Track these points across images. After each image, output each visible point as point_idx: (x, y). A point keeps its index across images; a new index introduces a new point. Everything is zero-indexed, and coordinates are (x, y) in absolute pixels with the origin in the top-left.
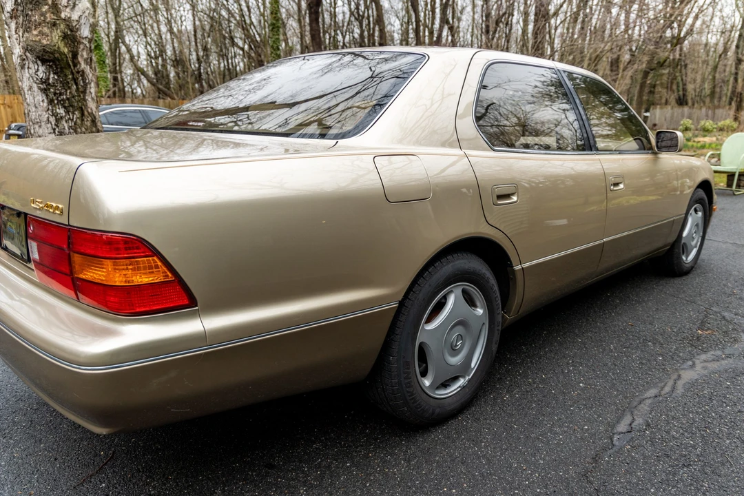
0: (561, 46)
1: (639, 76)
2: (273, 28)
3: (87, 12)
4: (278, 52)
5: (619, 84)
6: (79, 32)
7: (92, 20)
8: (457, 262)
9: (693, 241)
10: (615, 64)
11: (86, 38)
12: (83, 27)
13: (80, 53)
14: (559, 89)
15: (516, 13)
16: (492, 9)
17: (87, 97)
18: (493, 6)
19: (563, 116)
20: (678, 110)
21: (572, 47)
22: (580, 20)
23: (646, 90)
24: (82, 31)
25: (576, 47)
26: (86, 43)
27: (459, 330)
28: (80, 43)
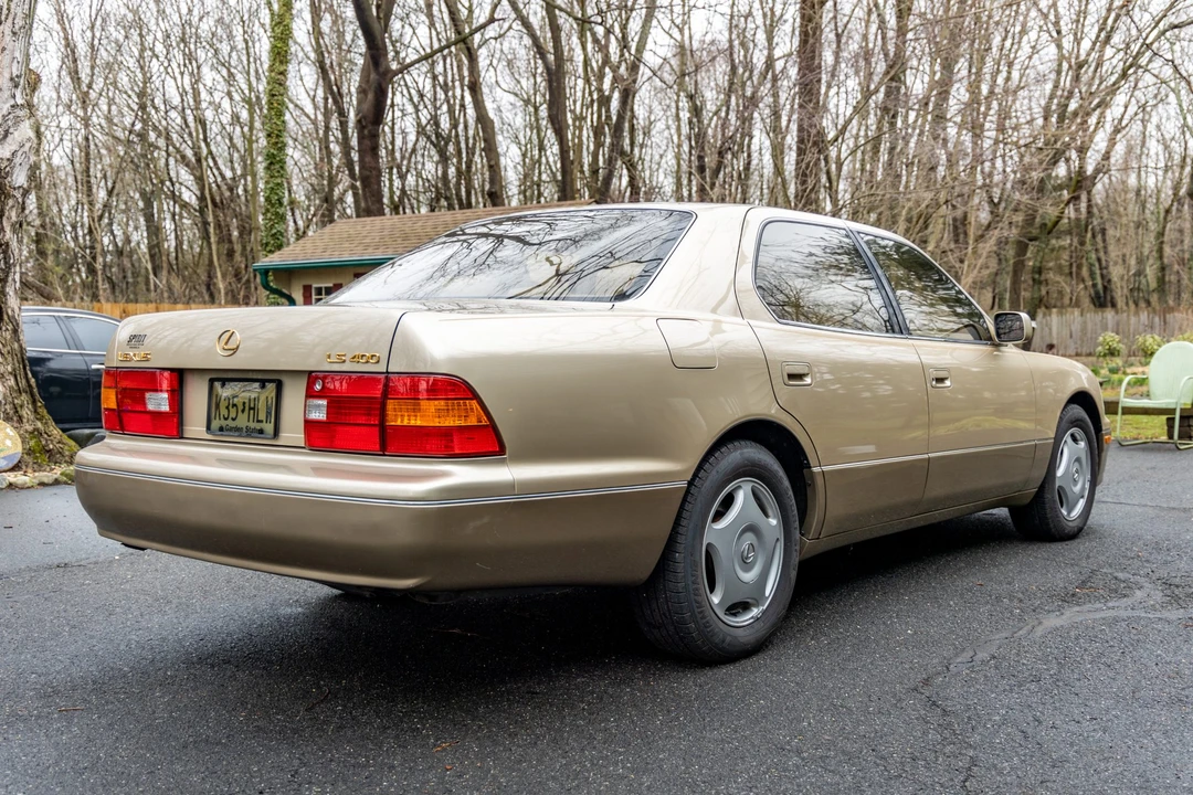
0: (852, 197)
1: (1010, 252)
2: (271, 163)
3: (28, 145)
4: (281, 211)
5: (969, 266)
6: (9, 179)
7: (33, 158)
8: (745, 450)
9: (1075, 485)
10: (959, 227)
11: (19, 187)
12: (16, 170)
13: (7, 214)
14: (854, 259)
15: (756, 133)
16: (709, 125)
17: (7, 290)
18: (711, 119)
19: (865, 299)
20: (1094, 317)
21: (873, 199)
22: (884, 147)
23: (1025, 277)
24: (14, 178)
25: (879, 198)
26: (18, 196)
27: (749, 538)
28: (8, 196)
